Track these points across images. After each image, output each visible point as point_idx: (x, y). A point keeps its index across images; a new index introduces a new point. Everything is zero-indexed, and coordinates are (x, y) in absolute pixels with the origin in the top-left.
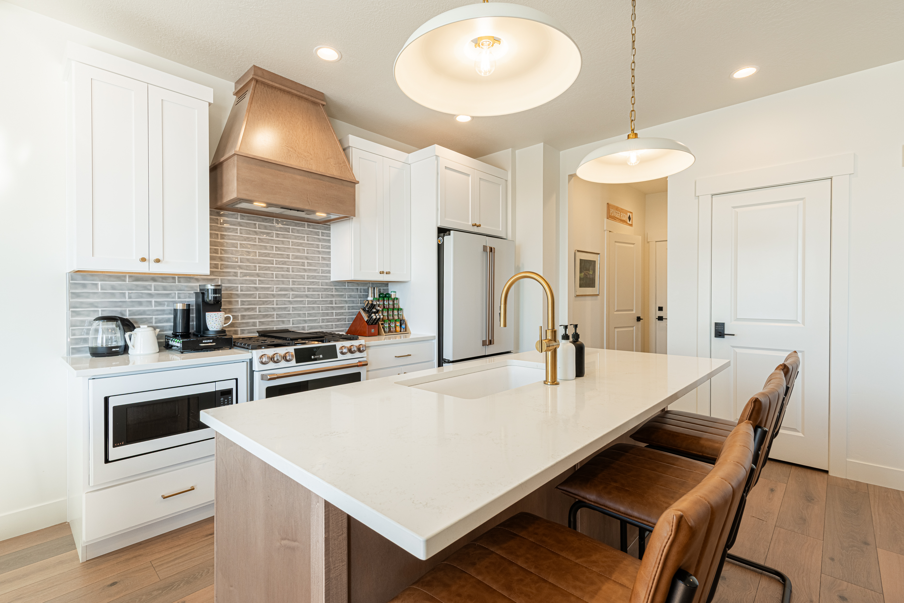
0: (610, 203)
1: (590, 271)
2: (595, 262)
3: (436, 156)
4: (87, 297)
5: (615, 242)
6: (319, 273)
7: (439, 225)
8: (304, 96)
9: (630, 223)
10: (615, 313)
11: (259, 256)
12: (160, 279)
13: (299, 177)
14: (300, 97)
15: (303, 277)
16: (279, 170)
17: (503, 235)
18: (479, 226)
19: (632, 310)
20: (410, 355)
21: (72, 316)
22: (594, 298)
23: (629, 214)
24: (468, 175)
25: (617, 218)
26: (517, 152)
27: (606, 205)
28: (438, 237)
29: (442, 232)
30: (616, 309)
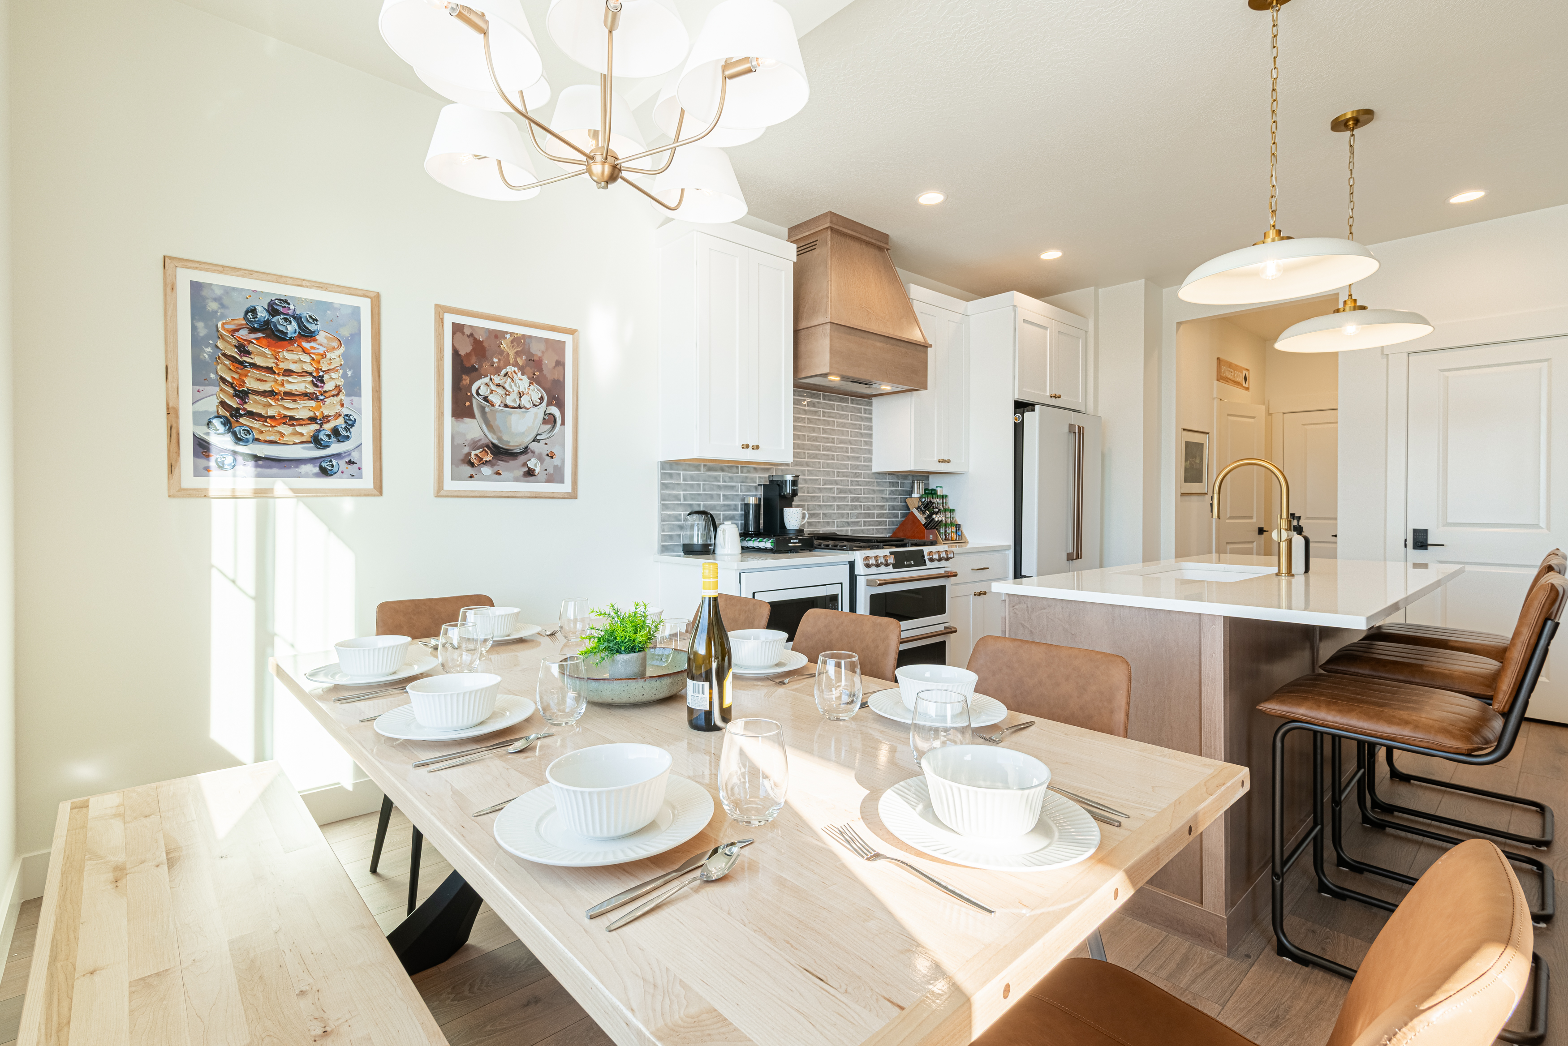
0: (1222, 357)
1: (1197, 458)
2: (1202, 445)
3: (1014, 306)
4: (673, 489)
5: (1229, 415)
6: (861, 461)
7: (1017, 397)
8: (873, 241)
9: (1246, 385)
10: (1227, 521)
11: (808, 441)
12: (727, 469)
13: (879, 344)
14: (867, 243)
15: (846, 466)
16: (863, 338)
17: (1082, 409)
18: (1059, 398)
19: (1251, 518)
20: (988, 568)
21: (663, 510)
22: (1200, 498)
23: (1244, 372)
24: (1045, 328)
25: (1230, 379)
26: (1100, 290)
27: (1215, 363)
28: (1015, 414)
29: (1021, 406)
30: (1228, 515)
